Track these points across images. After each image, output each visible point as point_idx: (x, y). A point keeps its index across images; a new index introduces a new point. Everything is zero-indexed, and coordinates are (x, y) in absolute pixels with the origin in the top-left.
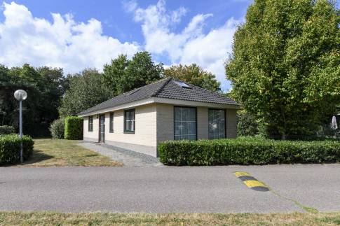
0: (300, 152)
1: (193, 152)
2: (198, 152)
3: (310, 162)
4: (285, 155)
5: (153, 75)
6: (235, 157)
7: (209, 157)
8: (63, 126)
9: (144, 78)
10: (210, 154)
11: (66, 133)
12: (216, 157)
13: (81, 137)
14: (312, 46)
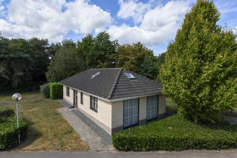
0: (205, 143)
1: (135, 143)
2: (139, 142)
3: (211, 149)
4: (196, 145)
5: (111, 51)
6: (163, 146)
7: (146, 146)
8: (49, 90)
9: (105, 53)
10: (147, 144)
11: (51, 95)
12: (150, 146)
13: (61, 97)
14: (221, 72)
